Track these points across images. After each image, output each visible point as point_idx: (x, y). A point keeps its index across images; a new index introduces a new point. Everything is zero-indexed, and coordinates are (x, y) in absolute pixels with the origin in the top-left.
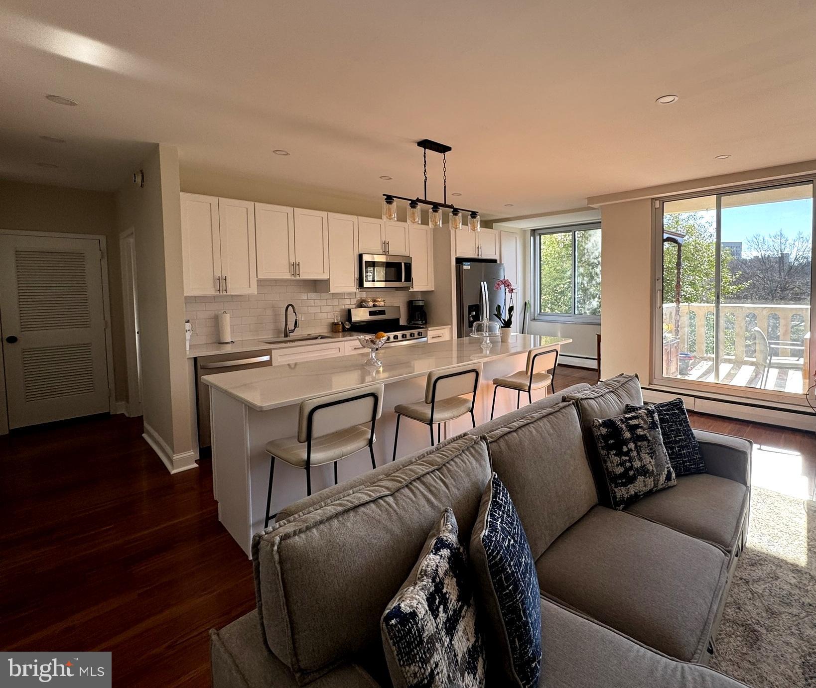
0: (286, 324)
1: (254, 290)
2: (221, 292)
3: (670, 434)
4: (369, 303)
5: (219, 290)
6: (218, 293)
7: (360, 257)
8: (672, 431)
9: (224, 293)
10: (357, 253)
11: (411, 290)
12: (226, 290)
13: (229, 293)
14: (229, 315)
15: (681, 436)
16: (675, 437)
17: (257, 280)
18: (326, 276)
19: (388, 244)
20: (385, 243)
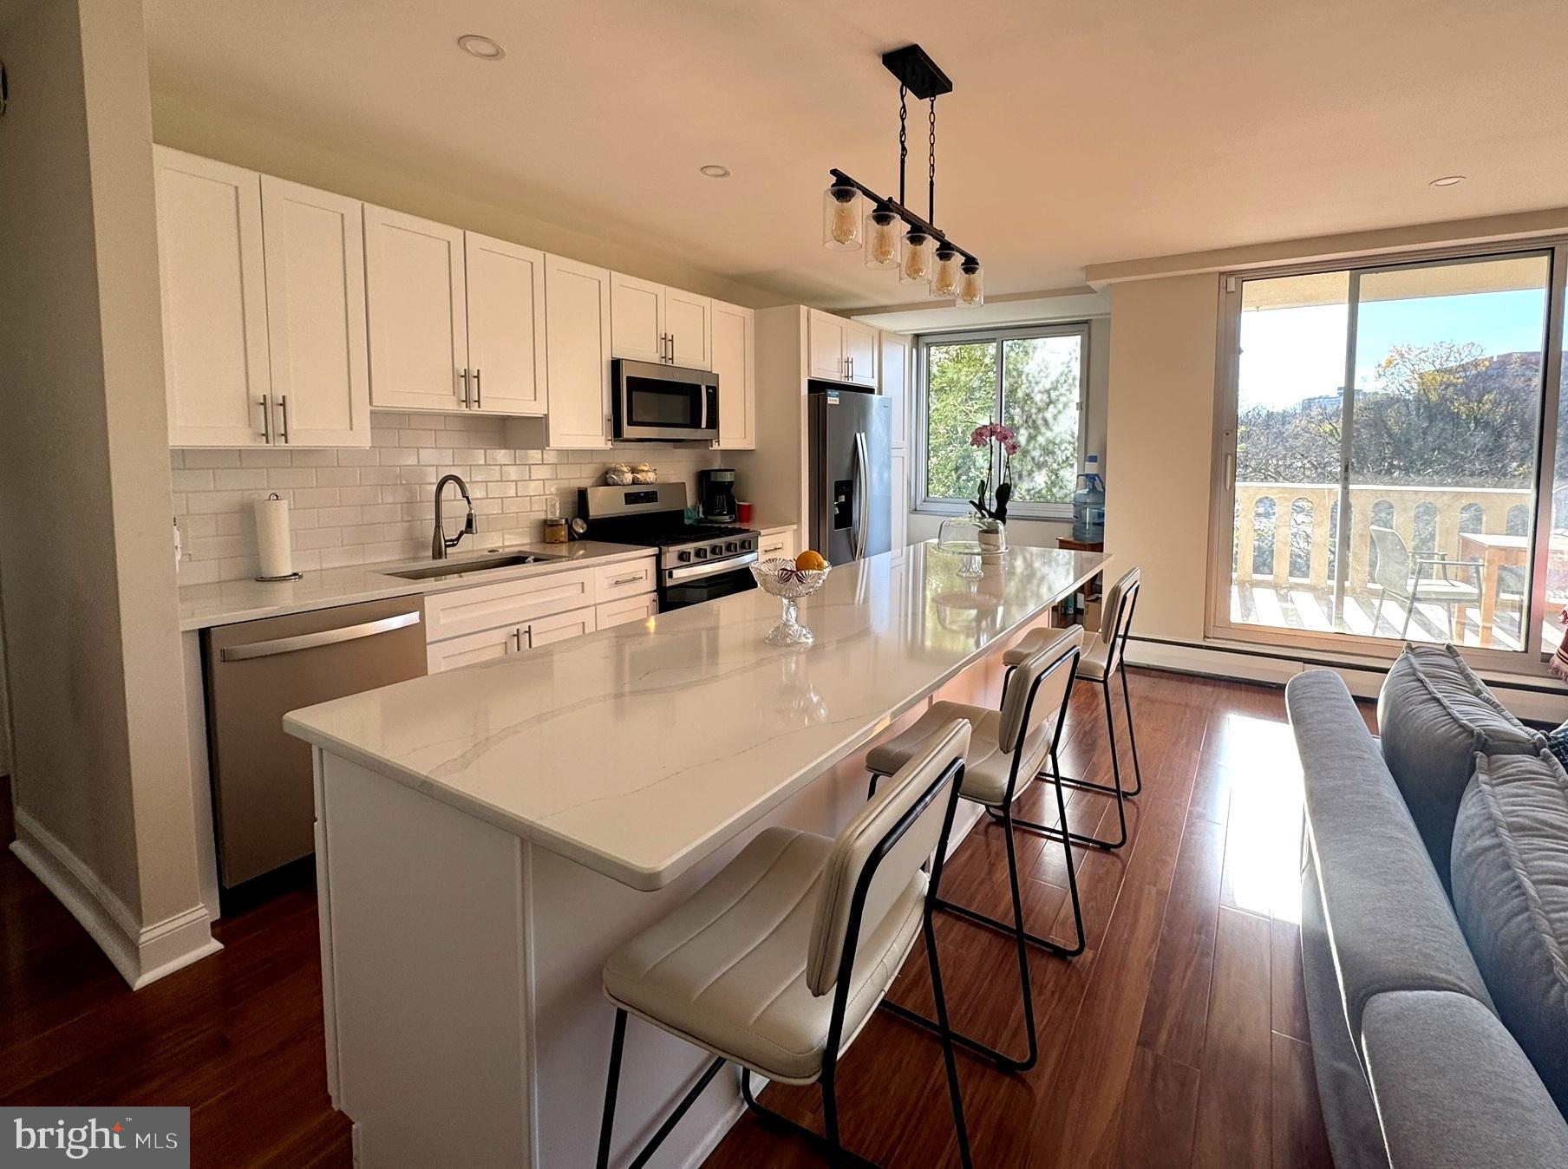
0: (438, 526)
1: (362, 437)
2: (271, 438)
4: (626, 475)
5: (266, 435)
6: (262, 443)
7: (616, 365)
9: (281, 442)
10: (607, 359)
11: (715, 446)
12: (285, 435)
13: (294, 442)
14: (286, 501)
17: (372, 412)
18: (540, 409)
19: (672, 341)
20: (665, 339)
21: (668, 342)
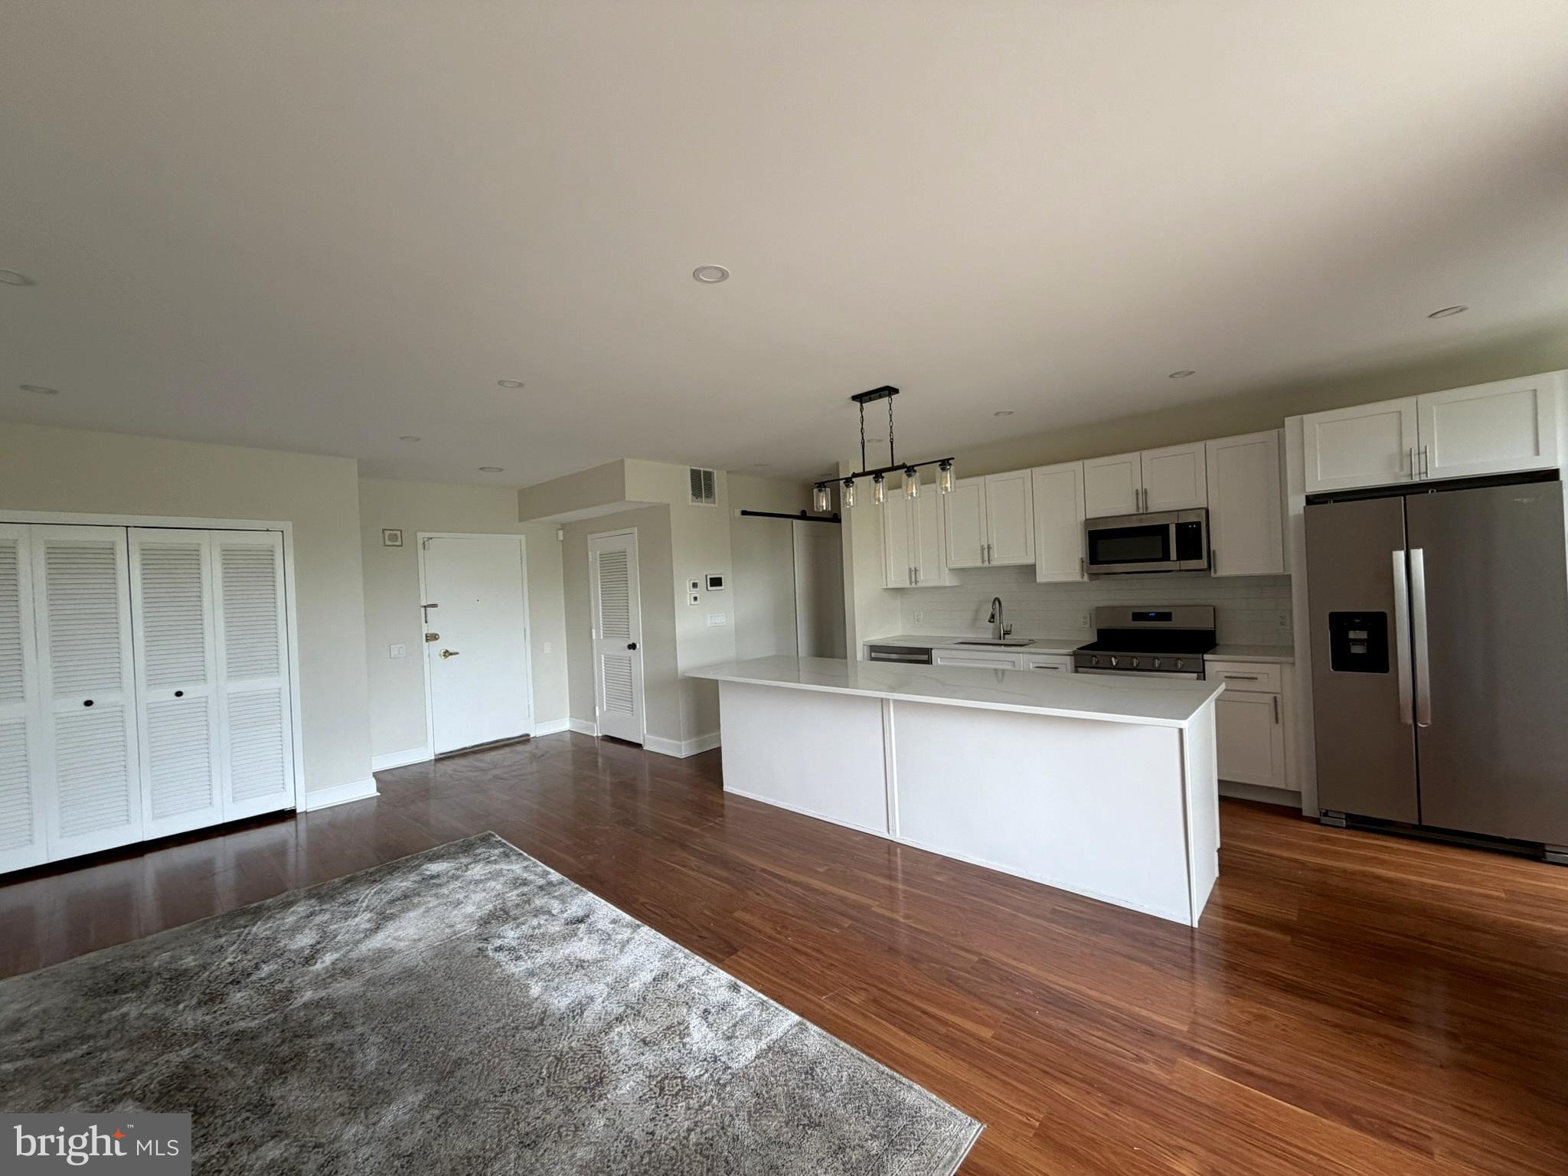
1: (944, 581)
10: (1081, 520)
18: (1030, 561)
19: (1146, 493)
20: (1137, 494)
21: (1142, 495)
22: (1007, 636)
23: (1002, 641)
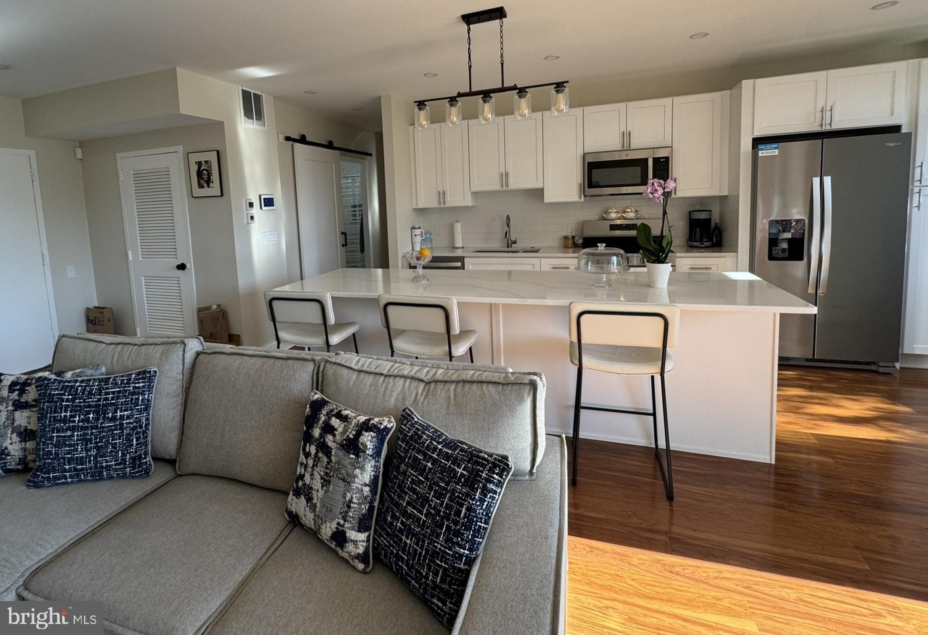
1: (470, 202)
2: (442, 204)
3: (406, 493)
6: (439, 205)
7: (584, 157)
8: (414, 491)
10: (580, 154)
12: (445, 202)
13: (447, 205)
15: (421, 512)
16: (408, 503)
17: (471, 192)
18: (539, 185)
19: (630, 135)
20: (623, 135)
21: (626, 136)
22: (513, 245)
23: (510, 249)
